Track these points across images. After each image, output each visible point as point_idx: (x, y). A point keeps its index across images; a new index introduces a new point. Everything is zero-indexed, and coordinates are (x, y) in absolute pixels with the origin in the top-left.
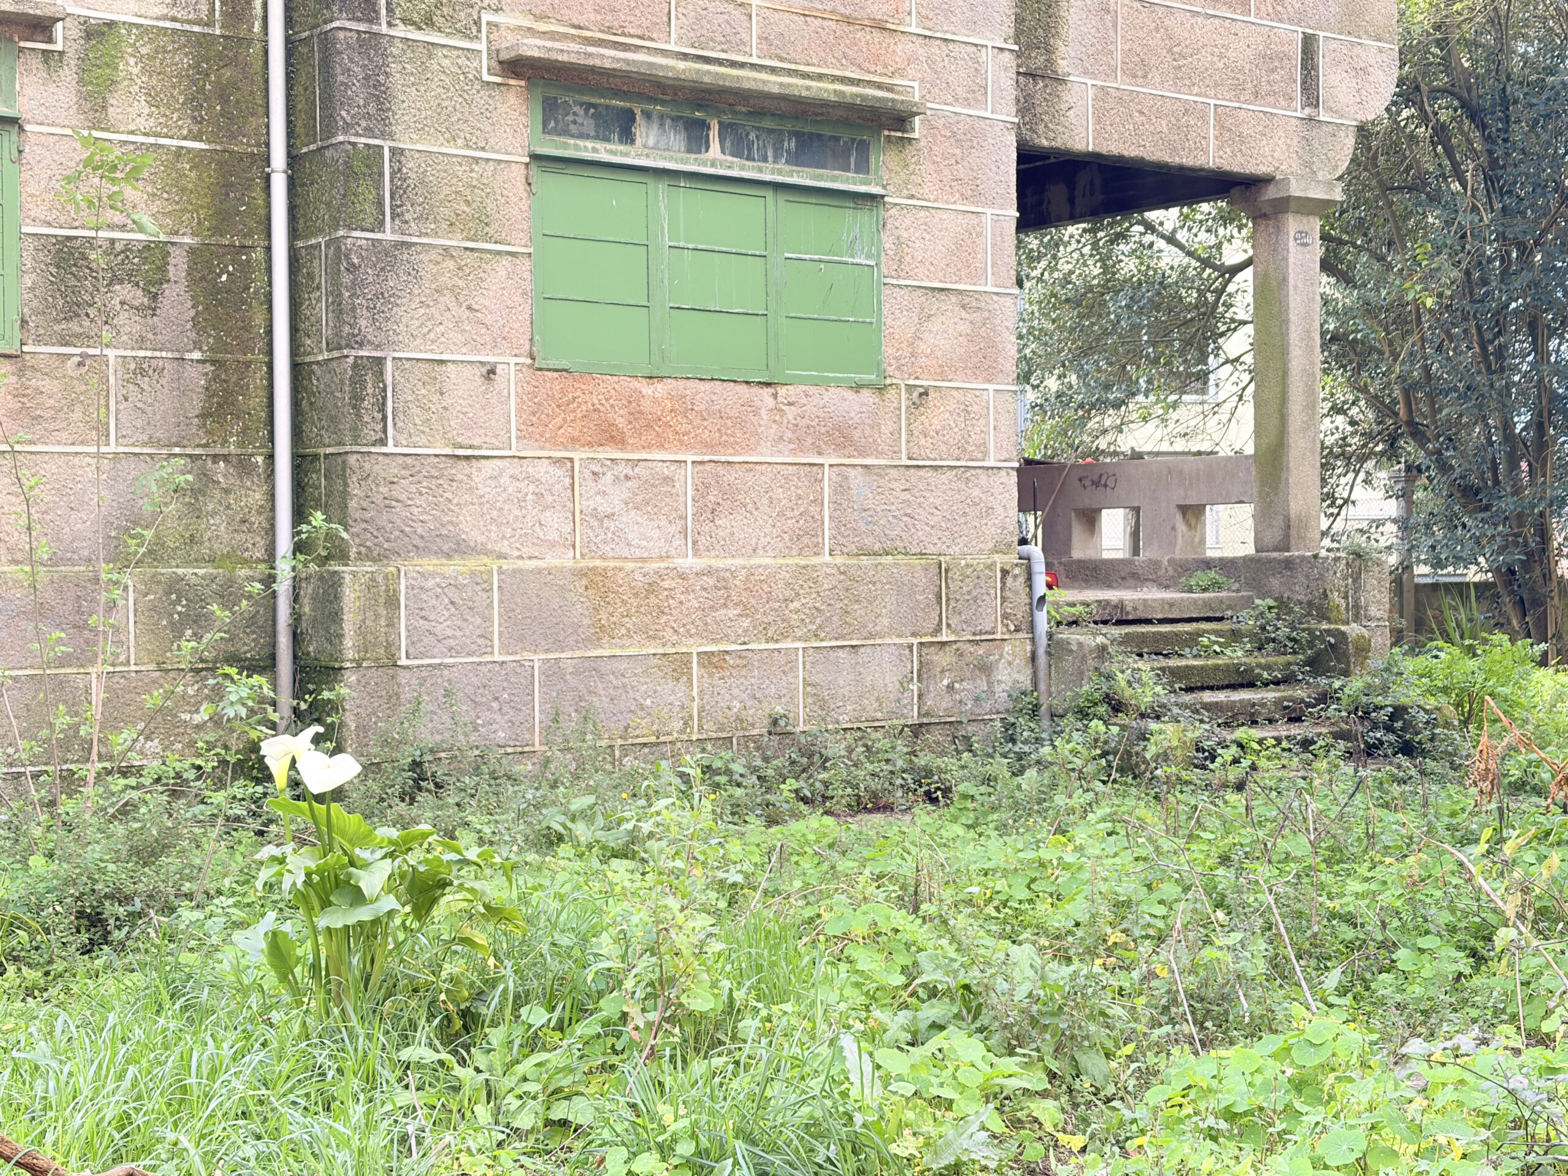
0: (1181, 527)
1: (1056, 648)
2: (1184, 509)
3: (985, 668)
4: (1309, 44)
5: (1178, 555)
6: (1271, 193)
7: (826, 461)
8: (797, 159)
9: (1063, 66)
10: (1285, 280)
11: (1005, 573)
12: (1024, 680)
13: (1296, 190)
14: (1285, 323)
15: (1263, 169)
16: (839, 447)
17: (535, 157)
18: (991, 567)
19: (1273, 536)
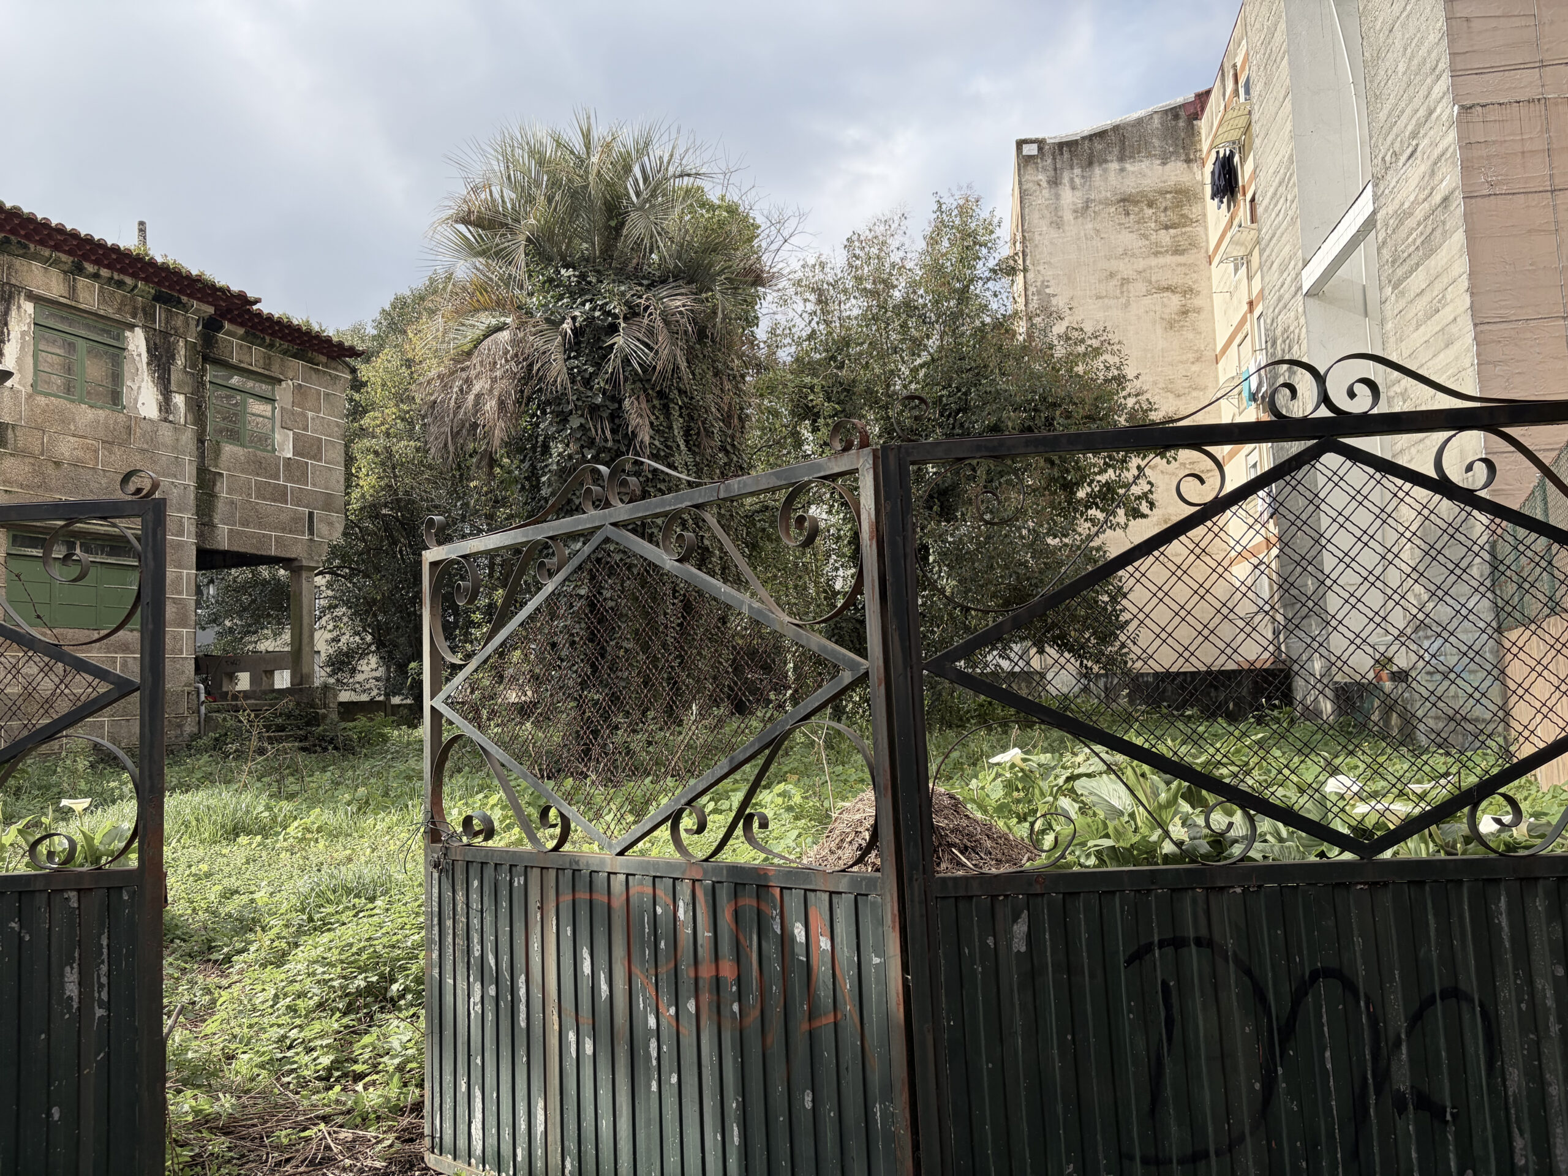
0: (265, 678)
1: (208, 718)
2: (266, 672)
3: (180, 726)
4: (311, 514)
5: (263, 688)
6: (296, 564)
7: (118, 656)
8: (110, 555)
9: (216, 521)
10: (301, 593)
11: (189, 693)
12: (195, 730)
13: (305, 563)
14: (301, 607)
15: (293, 556)
16: (123, 651)
17: (8, 554)
18: (183, 691)
19: (297, 681)
